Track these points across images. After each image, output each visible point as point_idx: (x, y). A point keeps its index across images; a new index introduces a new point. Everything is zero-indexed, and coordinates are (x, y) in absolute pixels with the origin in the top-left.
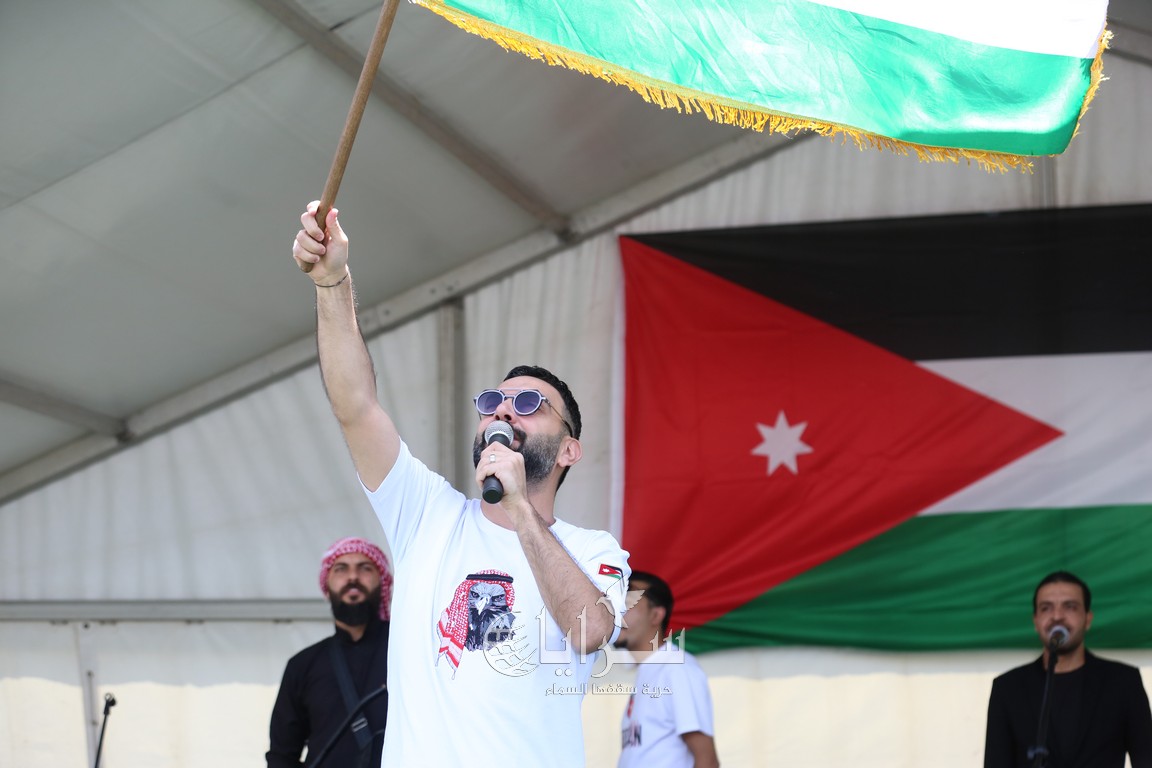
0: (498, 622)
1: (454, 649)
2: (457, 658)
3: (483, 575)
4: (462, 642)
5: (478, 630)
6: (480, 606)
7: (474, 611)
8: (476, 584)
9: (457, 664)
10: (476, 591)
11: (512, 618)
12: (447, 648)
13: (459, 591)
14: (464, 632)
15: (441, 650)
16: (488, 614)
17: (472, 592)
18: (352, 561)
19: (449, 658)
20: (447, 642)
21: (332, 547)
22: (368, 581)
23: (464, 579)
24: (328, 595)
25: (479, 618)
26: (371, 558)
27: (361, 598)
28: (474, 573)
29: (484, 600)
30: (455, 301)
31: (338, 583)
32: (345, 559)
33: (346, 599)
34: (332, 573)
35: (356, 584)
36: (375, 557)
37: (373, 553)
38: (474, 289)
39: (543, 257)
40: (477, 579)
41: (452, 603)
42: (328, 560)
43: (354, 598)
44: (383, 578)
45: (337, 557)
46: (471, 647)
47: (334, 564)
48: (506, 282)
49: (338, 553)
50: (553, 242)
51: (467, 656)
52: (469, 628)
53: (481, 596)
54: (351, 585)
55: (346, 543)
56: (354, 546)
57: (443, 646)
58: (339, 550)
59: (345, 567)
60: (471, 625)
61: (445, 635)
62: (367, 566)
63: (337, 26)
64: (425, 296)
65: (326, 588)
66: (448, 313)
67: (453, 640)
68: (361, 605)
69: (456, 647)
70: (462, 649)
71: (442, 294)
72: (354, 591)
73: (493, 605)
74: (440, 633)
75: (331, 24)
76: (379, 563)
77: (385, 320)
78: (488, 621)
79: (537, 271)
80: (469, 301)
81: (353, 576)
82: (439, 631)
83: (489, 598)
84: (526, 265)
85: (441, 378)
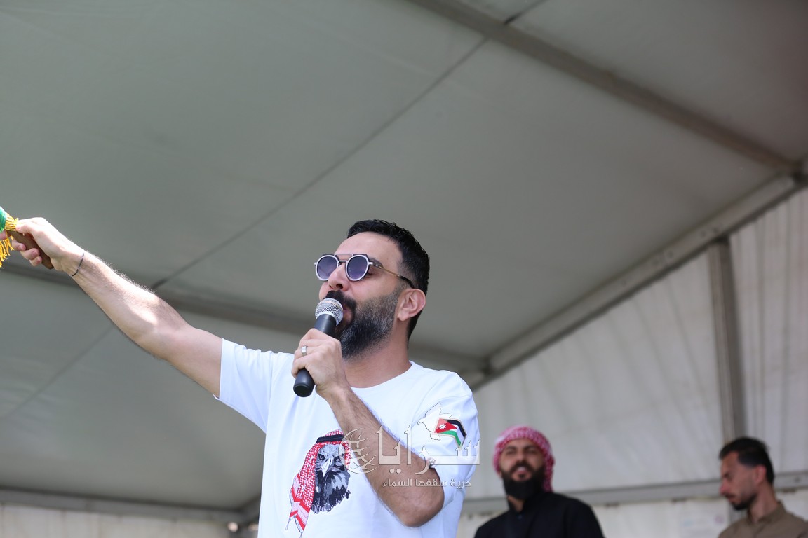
0: (338, 483)
1: (302, 512)
2: (304, 520)
3: (330, 437)
4: (309, 505)
5: (322, 491)
6: (325, 467)
7: (319, 473)
8: (323, 446)
9: (303, 526)
10: (323, 454)
11: (348, 476)
12: (296, 512)
13: (309, 455)
14: (311, 495)
15: (292, 514)
16: (331, 474)
17: (320, 455)
18: (520, 445)
19: (298, 522)
20: (297, 505)
21: (503, 434)
22: (533, 461)
23: (315, 443)
24: (501, 473)
25: (322, 479)
26: (536, 443)
27: (528, 476)
28: (323, 436)
29: (329, 460)
30: (722, 240)
31: (507, 464)
32: (514, 444)
33: (515, 477)
34: (503, 456)
35: (523, 463)
36: (539, 442)
37: (538, 438)
38: (736, 228)
39: (785, 197)
40: (324, 442)
41: (303, 468)
42: (501, 445)
43: (522, 476)
44: (546, 459)
45: (508, 442)
46: (316, 510)
47: (505, 448)
48: (760, 221)
49: (508, 439)
50: (790, 183)
51: (312, 518)
52: (315, 491)
53: (326, 458)
54: (518, 464)
55: (515, 430)
56: (522, 433)
57: (294, 511)
58: (509, 436)
59: (513, 451)
60: (317, 488)
61: (296, 500)
62: (532, 449)
63: (511, 19)
64: (697, 239)
65: (499, 469)
66: (715, 251)
67: (303, 505)
68: (528, 482)
69: (304, 510)
70: (308, 511)
71: (710, 235)
72: (521, 470)
73: (335, 466)
74: (292, 499)
75: (504, 18)
76: (543, 446)
77: (669, 261)
78: (330, 482)
79: (782, 209)
80: (733, 239)
81: (520, 457)
82: (292, 497)
83: (332, 459)
84: (772, 205)
85: (714, 302)
